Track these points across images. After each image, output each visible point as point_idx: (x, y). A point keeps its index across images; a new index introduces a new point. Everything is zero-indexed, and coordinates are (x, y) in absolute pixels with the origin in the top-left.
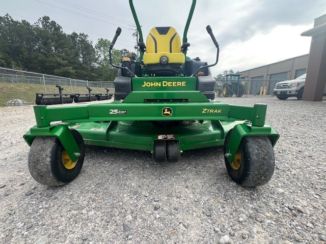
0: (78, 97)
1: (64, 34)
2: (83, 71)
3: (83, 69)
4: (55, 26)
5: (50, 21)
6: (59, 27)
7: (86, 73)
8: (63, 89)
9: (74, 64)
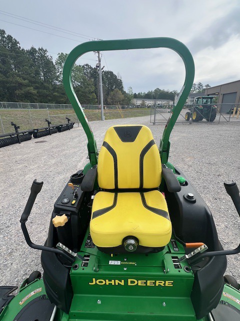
0: (37, 133)
1: (23, 50)
2: (45, 91)
3: (45, 88)
4: (11, 42)
5: (6, 36)
6: (16, 43)
7: (48, 93)
8: (19, 127)
9: (35, 83)
